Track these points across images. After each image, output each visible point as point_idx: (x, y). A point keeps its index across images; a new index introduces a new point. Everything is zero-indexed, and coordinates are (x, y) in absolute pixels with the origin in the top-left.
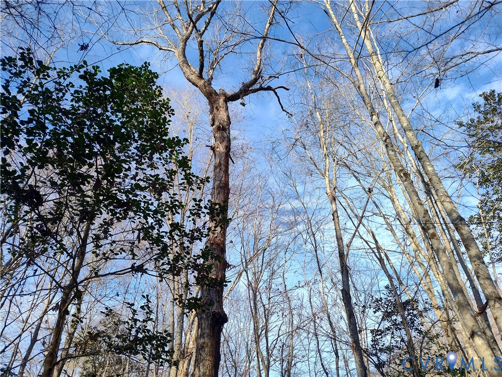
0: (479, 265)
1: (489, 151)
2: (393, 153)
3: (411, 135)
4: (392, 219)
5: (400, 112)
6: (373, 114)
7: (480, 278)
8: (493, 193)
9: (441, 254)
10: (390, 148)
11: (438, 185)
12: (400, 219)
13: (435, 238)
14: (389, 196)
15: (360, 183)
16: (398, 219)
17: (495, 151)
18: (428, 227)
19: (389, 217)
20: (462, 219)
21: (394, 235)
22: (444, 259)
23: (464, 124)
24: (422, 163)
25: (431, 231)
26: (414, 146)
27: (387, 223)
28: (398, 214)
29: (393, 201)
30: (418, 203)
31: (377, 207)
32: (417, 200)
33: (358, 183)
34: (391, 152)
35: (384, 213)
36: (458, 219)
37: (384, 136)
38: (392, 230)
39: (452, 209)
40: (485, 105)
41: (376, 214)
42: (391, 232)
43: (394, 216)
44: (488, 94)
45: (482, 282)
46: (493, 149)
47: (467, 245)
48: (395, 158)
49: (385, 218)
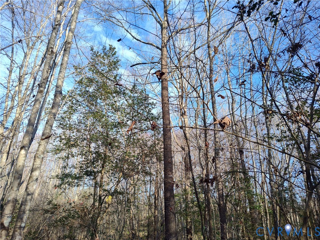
0: (52, 118)
1: (93, 71)
2: (55, 35)
3: (71, 35)
4: (16, 65)
5: (76, 18)
6: (62, 4)
7: (47, 124)
8: (79, 90)
9: (38, 103)
10: (55, 31)
11: (63, 69)
12: (21, 69)
13: (41, 93)
14: (25, 52)
15: (13, 30)
16: (20, 68)
17: (95, 73)
18: (42, 86)
19: (15, 63)
20: (61, 93)
21: (10, 75)
22: (37, 106)
23: (94, 50)
24: (65, 53)
25: (41, 89)
26: (68, 41)
27: (11, 66)
28: (22, 66)
29: (25, 56)
30: (47, 71)
31: (12, 52)
32: (47, 69)
33: (11, 29)
34: (54, 34)
35: (14, 59)
36: (59, 92)
37: (58, 22)
38: (11, 72)
39: (60, 86)
40: (108, 51)
41: (8, 56)
42: (10, 72)
43: (19, 65)
44: (113, 47)
45: (47, 126)
46: (95, 72)
47: (54, 106)
48: (54, 38)
49: (12, 62)
